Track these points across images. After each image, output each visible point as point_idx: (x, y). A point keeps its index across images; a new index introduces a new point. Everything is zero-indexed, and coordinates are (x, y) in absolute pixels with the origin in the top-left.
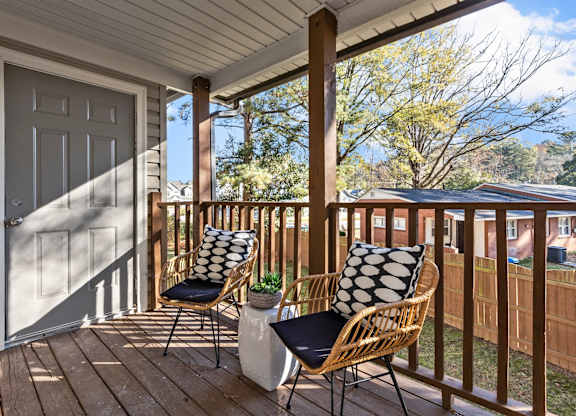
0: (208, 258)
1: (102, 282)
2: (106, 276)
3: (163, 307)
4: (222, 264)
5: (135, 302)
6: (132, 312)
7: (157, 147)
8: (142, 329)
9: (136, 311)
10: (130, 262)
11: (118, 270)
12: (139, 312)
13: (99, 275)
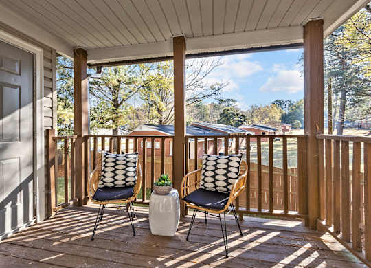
0: (114, 172)
1: (10, 203)
2: (12, 198)
3: (56, 214)
4: (125, 175)
5: (35, 214)
6: (32, 223)
7: (50, 95)
8: (54, 232)
9: (36, 222)
10: (31, 184)
11: (22, 192)
12: (39, 222)
13: (7, 198)
